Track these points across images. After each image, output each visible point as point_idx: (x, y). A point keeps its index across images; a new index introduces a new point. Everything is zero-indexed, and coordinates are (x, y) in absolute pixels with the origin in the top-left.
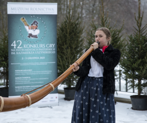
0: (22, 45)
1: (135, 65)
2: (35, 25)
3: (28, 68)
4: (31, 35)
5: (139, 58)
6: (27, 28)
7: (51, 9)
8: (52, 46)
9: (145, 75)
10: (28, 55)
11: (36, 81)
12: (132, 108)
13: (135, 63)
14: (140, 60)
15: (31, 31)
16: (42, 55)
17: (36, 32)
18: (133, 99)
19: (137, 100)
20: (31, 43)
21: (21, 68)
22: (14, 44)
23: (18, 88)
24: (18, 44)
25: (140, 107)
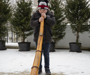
1: (23, 21)
5: (25, 16)
9: (28, 27)
12: (19, 51)
13: (22, 20)
14: (26, 17)
18: (20, 44)
19: (24, 44)
25: (25, 49)
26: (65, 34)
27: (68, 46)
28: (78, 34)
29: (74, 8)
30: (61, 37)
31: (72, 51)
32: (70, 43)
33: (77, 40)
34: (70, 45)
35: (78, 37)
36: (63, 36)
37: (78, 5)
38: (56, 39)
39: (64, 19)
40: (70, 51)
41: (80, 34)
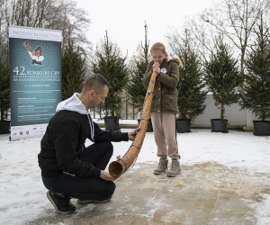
0: (25, 72)
2: (39, 51)
3: (32, 95)
4: (34, 61)
6: (30, 53)
7: (56, 36)
8: (57, 73)
10: (32, 83)
11: (41, 109)
15: (34, 58)
16: (46, 83)
17: (41, 59)
20: (35, 69)
21: (24, 96)
22: (16, 70)
23: (21, 118)
24: (20, 70)
26: (205, 106)
27: (209, 124)
28: (223, 107)
29: (218, 72)
30: (199, 111)
31: (214, 130)
32: (212, 120)
33: (222, 116)
34: (212, 123)
35: (223, 111)
36: (203, 109)
37: (224, 67)
38: (193, 115)
39: (203, 86)
40: (212, 131)
41: (226, 106)
